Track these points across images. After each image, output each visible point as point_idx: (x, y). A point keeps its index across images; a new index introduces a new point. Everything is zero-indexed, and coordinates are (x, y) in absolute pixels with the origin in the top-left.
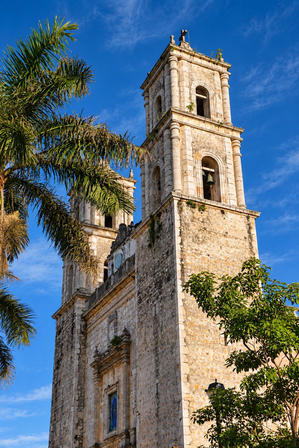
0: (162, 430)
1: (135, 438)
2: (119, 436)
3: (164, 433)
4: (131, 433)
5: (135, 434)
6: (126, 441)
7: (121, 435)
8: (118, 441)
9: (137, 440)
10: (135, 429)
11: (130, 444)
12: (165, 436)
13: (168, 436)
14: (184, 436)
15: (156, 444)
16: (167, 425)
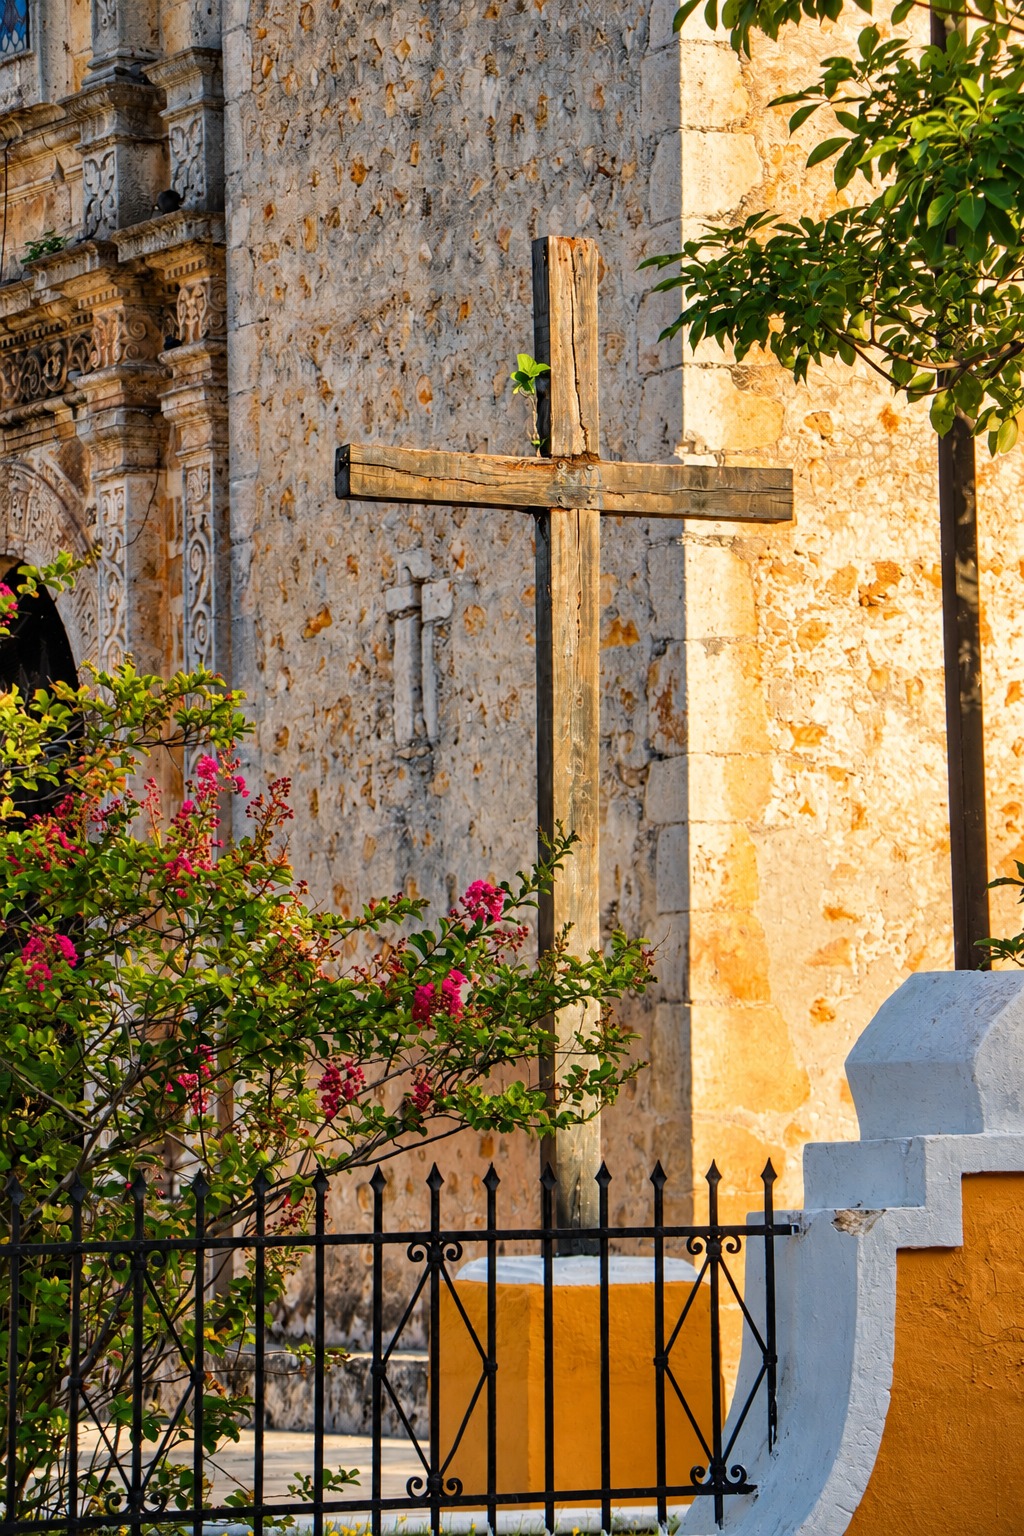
0: (474, 75)
1: (215, 146)
2: (57, 126)
3: (489, 109)
4: (174, 101)
5: (216, 105)
6: (127, 169)
7: (77, 112)
8: (47, 167)
9: (234, 162)
10: (211, 57)
11: (172, 201)
12: (502, 136)
13: (529, 143)
14: (689, 140)
15: (414, 206)
16: (525, 34)
